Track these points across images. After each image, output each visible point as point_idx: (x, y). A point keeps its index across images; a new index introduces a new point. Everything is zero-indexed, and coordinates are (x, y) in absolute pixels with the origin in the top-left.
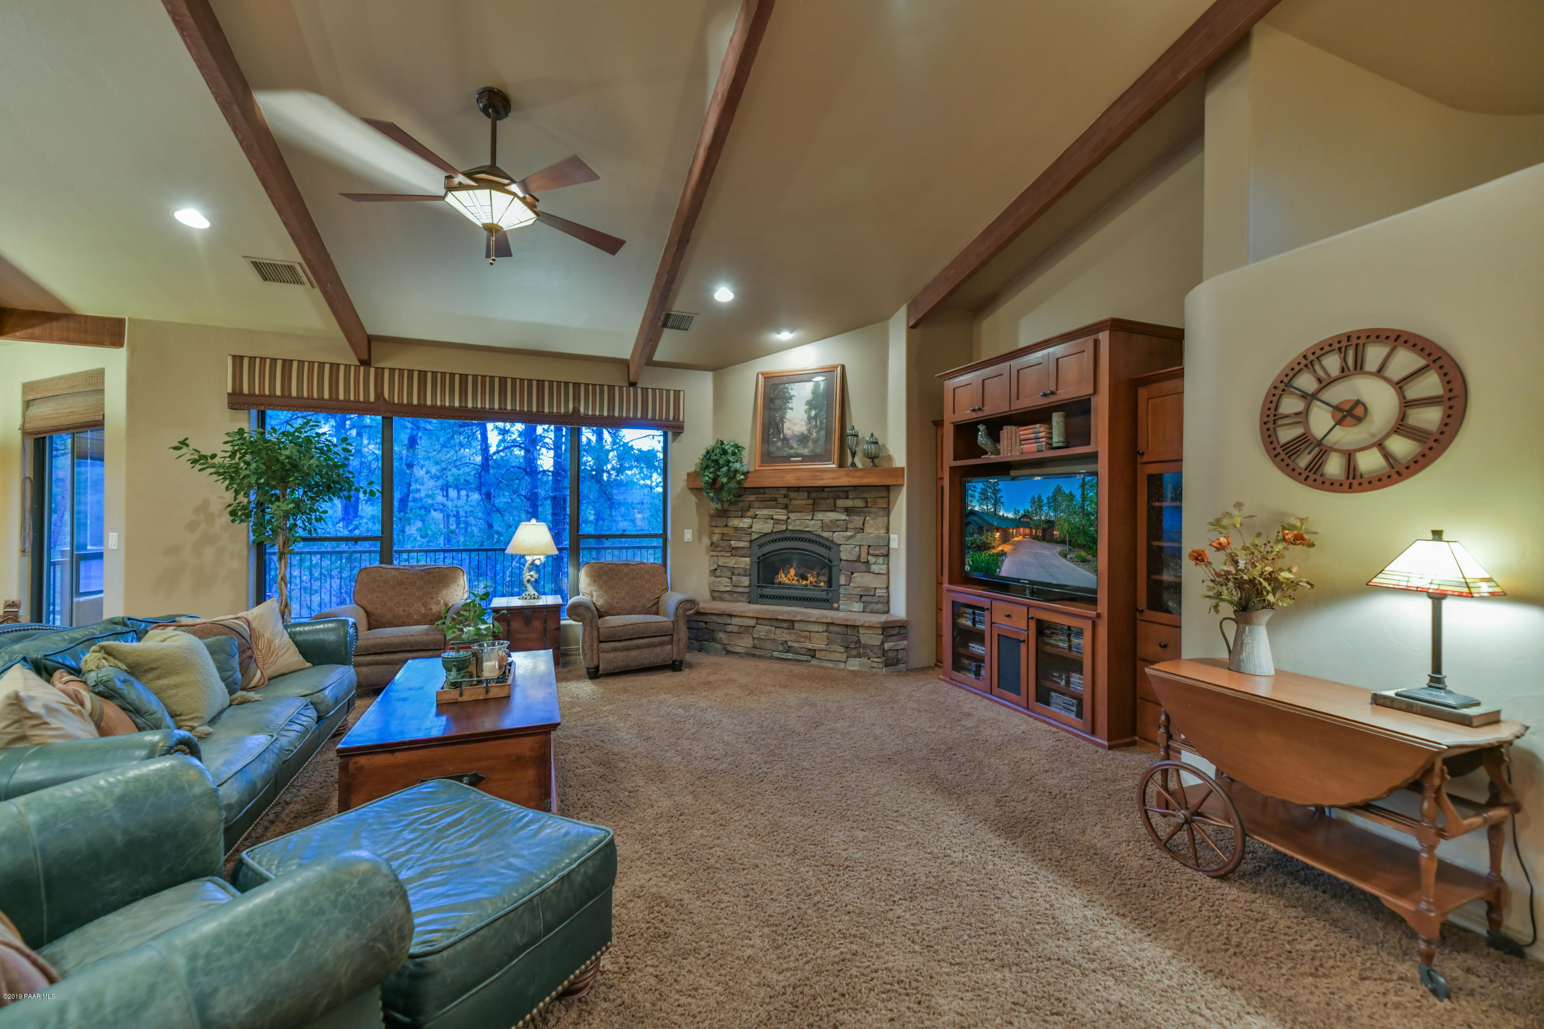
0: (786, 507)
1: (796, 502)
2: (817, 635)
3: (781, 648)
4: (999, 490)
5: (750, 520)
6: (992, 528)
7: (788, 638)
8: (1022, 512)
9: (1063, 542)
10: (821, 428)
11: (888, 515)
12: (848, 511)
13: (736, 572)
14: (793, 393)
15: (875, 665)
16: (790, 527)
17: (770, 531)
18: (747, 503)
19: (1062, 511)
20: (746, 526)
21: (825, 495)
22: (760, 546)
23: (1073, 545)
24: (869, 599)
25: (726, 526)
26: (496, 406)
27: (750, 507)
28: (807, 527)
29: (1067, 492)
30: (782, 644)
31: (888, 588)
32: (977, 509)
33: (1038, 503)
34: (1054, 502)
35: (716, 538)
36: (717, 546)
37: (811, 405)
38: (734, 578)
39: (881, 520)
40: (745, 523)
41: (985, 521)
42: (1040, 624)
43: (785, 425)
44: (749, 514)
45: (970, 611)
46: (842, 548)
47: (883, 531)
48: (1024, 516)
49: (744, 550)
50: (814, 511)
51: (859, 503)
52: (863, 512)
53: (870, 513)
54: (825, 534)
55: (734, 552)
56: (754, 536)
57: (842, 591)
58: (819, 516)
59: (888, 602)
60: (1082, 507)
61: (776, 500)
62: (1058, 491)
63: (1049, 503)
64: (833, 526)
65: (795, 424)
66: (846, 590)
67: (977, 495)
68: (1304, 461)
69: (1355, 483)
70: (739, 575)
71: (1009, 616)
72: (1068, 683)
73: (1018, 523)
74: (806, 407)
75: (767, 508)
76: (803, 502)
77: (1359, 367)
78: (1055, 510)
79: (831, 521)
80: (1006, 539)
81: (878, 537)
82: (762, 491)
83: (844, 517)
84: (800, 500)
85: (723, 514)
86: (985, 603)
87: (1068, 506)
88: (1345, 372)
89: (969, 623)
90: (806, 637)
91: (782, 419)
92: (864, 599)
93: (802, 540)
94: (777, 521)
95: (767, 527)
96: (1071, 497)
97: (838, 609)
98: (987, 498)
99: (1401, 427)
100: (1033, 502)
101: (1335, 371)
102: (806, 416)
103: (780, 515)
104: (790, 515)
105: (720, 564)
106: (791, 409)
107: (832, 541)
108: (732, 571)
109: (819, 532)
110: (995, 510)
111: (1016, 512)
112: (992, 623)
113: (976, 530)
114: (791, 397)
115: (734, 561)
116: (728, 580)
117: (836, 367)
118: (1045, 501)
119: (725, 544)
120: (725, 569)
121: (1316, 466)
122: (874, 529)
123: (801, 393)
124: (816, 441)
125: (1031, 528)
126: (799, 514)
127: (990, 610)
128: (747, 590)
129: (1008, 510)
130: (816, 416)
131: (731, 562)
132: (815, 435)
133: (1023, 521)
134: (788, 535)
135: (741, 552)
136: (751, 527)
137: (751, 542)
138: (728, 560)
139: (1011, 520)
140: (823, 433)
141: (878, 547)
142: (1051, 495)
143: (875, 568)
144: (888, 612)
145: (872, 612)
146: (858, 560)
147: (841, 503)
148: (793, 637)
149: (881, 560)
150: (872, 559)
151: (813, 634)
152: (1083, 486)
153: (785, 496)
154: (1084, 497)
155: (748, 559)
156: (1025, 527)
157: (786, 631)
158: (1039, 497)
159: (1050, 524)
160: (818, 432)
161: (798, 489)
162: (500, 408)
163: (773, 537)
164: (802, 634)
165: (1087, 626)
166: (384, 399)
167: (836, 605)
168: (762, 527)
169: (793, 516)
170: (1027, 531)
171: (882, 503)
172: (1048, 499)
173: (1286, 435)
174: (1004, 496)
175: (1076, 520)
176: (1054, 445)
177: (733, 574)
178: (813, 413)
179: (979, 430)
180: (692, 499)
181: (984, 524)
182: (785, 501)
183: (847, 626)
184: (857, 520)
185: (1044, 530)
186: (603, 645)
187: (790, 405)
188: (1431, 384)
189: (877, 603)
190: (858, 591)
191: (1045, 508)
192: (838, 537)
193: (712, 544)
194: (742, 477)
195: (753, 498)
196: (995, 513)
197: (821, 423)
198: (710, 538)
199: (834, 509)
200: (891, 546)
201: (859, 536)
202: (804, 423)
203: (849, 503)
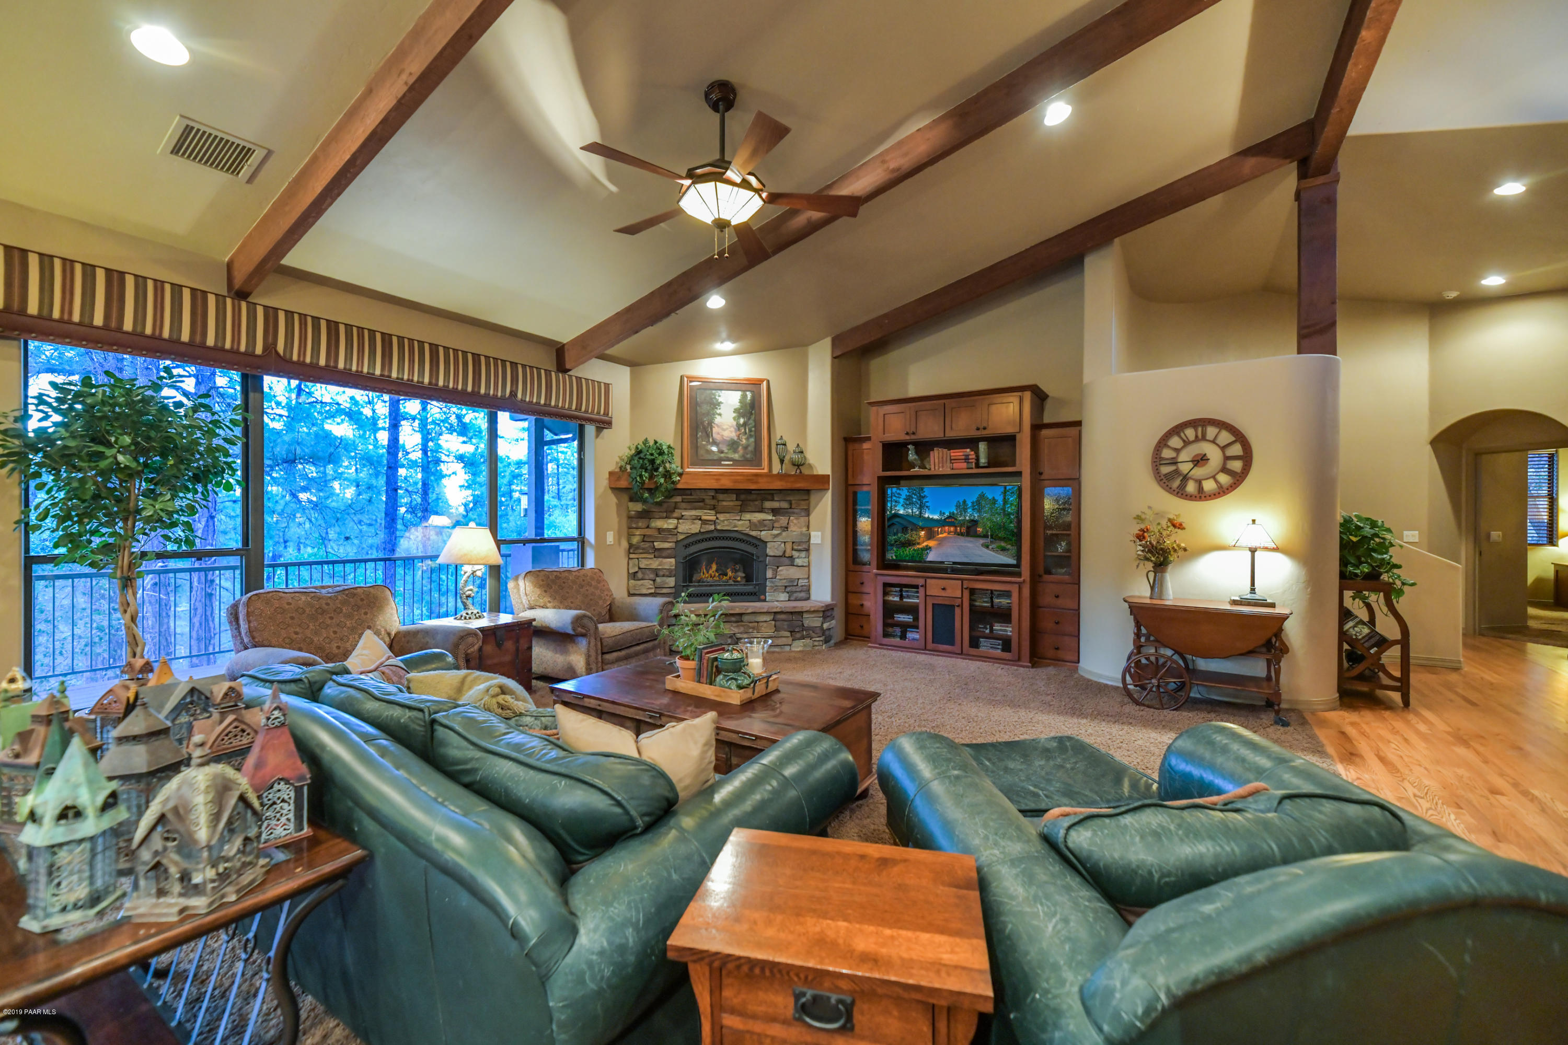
0: (714, 508)
1: (724, 503)
2: (765, 624)
3: (729, 641)
4: (924, 497)
5: (675, 521)
6: (916, 528)
7: (736, 630)
8: (947, 514)
9: (986, 536)
10: (751, 436)
11: (808, 515)
12: (775, 512)
13: (661, 573)
14: (720, 400)
15: (816, 643)
16: (719, 527)
17: (697, 531)
18: (673, 505)
19: (985, 512)
20: (671, 527)
21: (754, 497)
22: (686, 546)
23: (995, 538)
24: (794, 589)
25: (648, 527)
26: (426, 380)
27: (675, 508)
28: (735, 526)
29: (990, 497)
30: (731, 637)
31: (808, 578)
32: (901, 512)
33: (963, 507)
34: (978, 505)
35: (635, 540)
36: (638, 548)
37: (739, 413)
38: (658, 580)
39: (803, 520)
40: (670, 524)
41: (910, 522)
42: (972, 591)
43: (714, 430)
44: (675, 515)
45: (898, 589)
46: (769, 545)
47: (804, 529)
48: (949, 517)
49: (669, 551)
50: (741, 511)
51: (785, 505)
52: (787, 513)
53: (794, 513)
54: (754, 533)
55: (656, 554)
56: (681, 537)
57: (768, 583)
58: (748, 516)
59: (809, 590)
60: (1004, 509)
61: (703, 501)
62: (982, 496)
63: (973, 506)
64: (761, 525)
65: (724, 430)
66: (772, 582)
67: (901, 501)
68: (1176, 483)
69: (1203, 496)
70: (663, 576)
71: (944, 589)
72: (992, 630)
73: (943, 523)
74: (735, 415)
75: (695, 509)
76: (731, 504)
77: (1204, 438)
78: (979, 511)
79: (759, 521)
80: (931, 535)
81: (802, 534)
82: (689, 492)
83: (770, 517)
84: (728, 502)
85: (645, 515)
86: (921, 582)
87: (991, 509)
88: (1197, 439)
89: (897, 599)
90: (753, 628)
91: (711, 424)
92: (788, 589)
93: (727, 538)
94: (705, 522)
95: (695, 528)
96: (994, 501)
97: (765, 601)
98: (912, 503)
99: (1224, 470)
100: (958, 506)
101: (1192, 437)
102: (735, 423)
103: (709, 515)
104: (718, 515)
105: (642, 566)
106: (720, 415)
107: (760, 540)
108: (656, 572)
109: (747, 531)
110: (921, 513)
111: (942, 514)
112: (926, 596)
113: (900, 529)
114: (719, 404)
115: (657, 563)
116: (651, 582)
117: (762, 381)
118: (970, 505)
119: (647, 545)
120: (648, 572)
121: (1183, 486)
122: (796, 527)
123: (730, 401)
124: (746, 448)
125: (956, 527)
126: (727, 515)
127: (925, 586)
128: (673, 591)
129: (933, 513)
130: (745, 424)
131: (655, 564)
132: (744, 441)
133: (949, 521)
134: (716, 534)
135: (665, 554)
136: (676, 528)
137: (677, 542)
138: (650, 562)
139: (937, 520)
140: (752, 440)
141: (800, 543)
142: (975, 500)
143: (798, 562)
144: (808, 598)
145: (796, 600)
146: (784, 555)
147: (768, 504)
148: (742, 629)
149: (803, 554)
150: (795, 554)
151: (761, 624)
152: (1005, 493)
153: (713, 497)
154: (1005, 502)
155: (673, 560)
156: (950, 526)
157: (735, 625)
158: (964, 502)
159: (974, 523)
160: (747, 439)
161: (725, 491)
162: (430, 383)
163: (701, 537)
164: (751, 625)
165: (1015, 590)
166: (277, 353)
167: (762, 597)
168: (689, 527)
169: (721, 517)
170: (952, 529)
171: (803, 505)
172: (973, 503)
173: (1165, 470)
174: (929, 501)
175: (998, 519)
176: (981, 465)
177: (657, 575)
178: (742, 421)
179: (909, 450)
180: (613, 499)
181: (908, 524)
182: (713, 502)
183: (792, 613)
184: (783, 520)
185: (968, 528)
186: (607, 657)
187: (718, 411)
188: (1237, 450)
189: (800, 592)
190: (784, 583)
191: (969, 510)
192: (764, 535)
193: (631, 546)
194: (678, 478)
195: (679, 499)
196: (920, 515)
197: (750, 431)
198: (629, 541)
199: (761, 510)
200: (812, 541)
201: (784, 534)
202: (732, 429)
203: (776, 505)
